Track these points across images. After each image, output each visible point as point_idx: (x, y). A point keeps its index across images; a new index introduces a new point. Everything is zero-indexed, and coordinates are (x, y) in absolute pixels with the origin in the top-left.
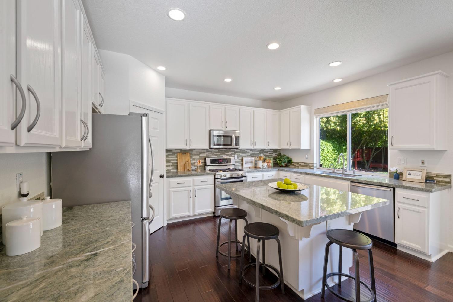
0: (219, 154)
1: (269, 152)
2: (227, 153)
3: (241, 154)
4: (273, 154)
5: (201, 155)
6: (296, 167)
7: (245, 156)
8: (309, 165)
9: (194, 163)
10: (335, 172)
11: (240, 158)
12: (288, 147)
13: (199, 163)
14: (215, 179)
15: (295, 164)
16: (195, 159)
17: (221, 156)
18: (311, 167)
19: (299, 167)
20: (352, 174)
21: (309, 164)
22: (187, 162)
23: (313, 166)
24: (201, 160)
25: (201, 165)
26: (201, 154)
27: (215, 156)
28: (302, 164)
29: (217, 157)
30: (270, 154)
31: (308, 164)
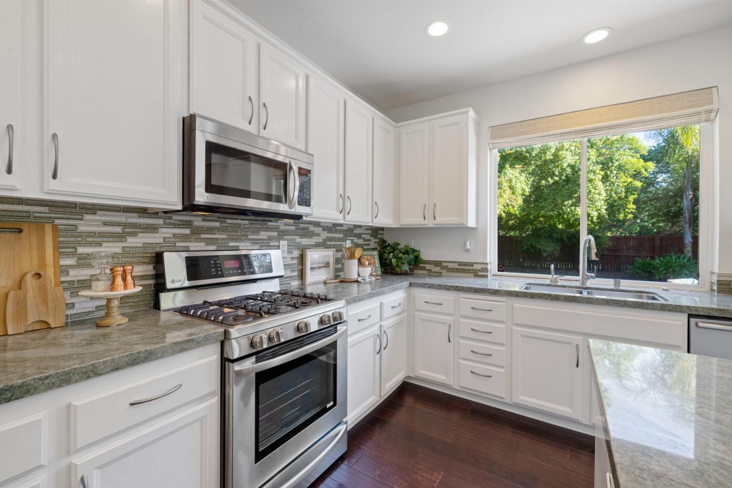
0: (224, 236)
1: (363, 236)
2: (254, 233)
3: (298, 239)
4: (370, 240)
5: (132, 241)
6: (431, 274)
7: (309, 247)
8: (472, 268)
9: (86, 284)
10: (559, 284)
11: (296, 253)
12: (426, 222)
13: (119, 280)
14: (225, 361)
15: (428, 267)
16: (94, 263)
17: (231, 244)
18: (480, 273)
19: (441, 273)
20: (612, 287)
21: (473, 266)
22: (30, 280)
23: (486, 270)
24: (132, 264)
25: (134, 289)
26: (135, 234)
27: (207, 244)
28: (451, 266)
29: (214, 248)
30: (365, 240)
31: (472, 264)
